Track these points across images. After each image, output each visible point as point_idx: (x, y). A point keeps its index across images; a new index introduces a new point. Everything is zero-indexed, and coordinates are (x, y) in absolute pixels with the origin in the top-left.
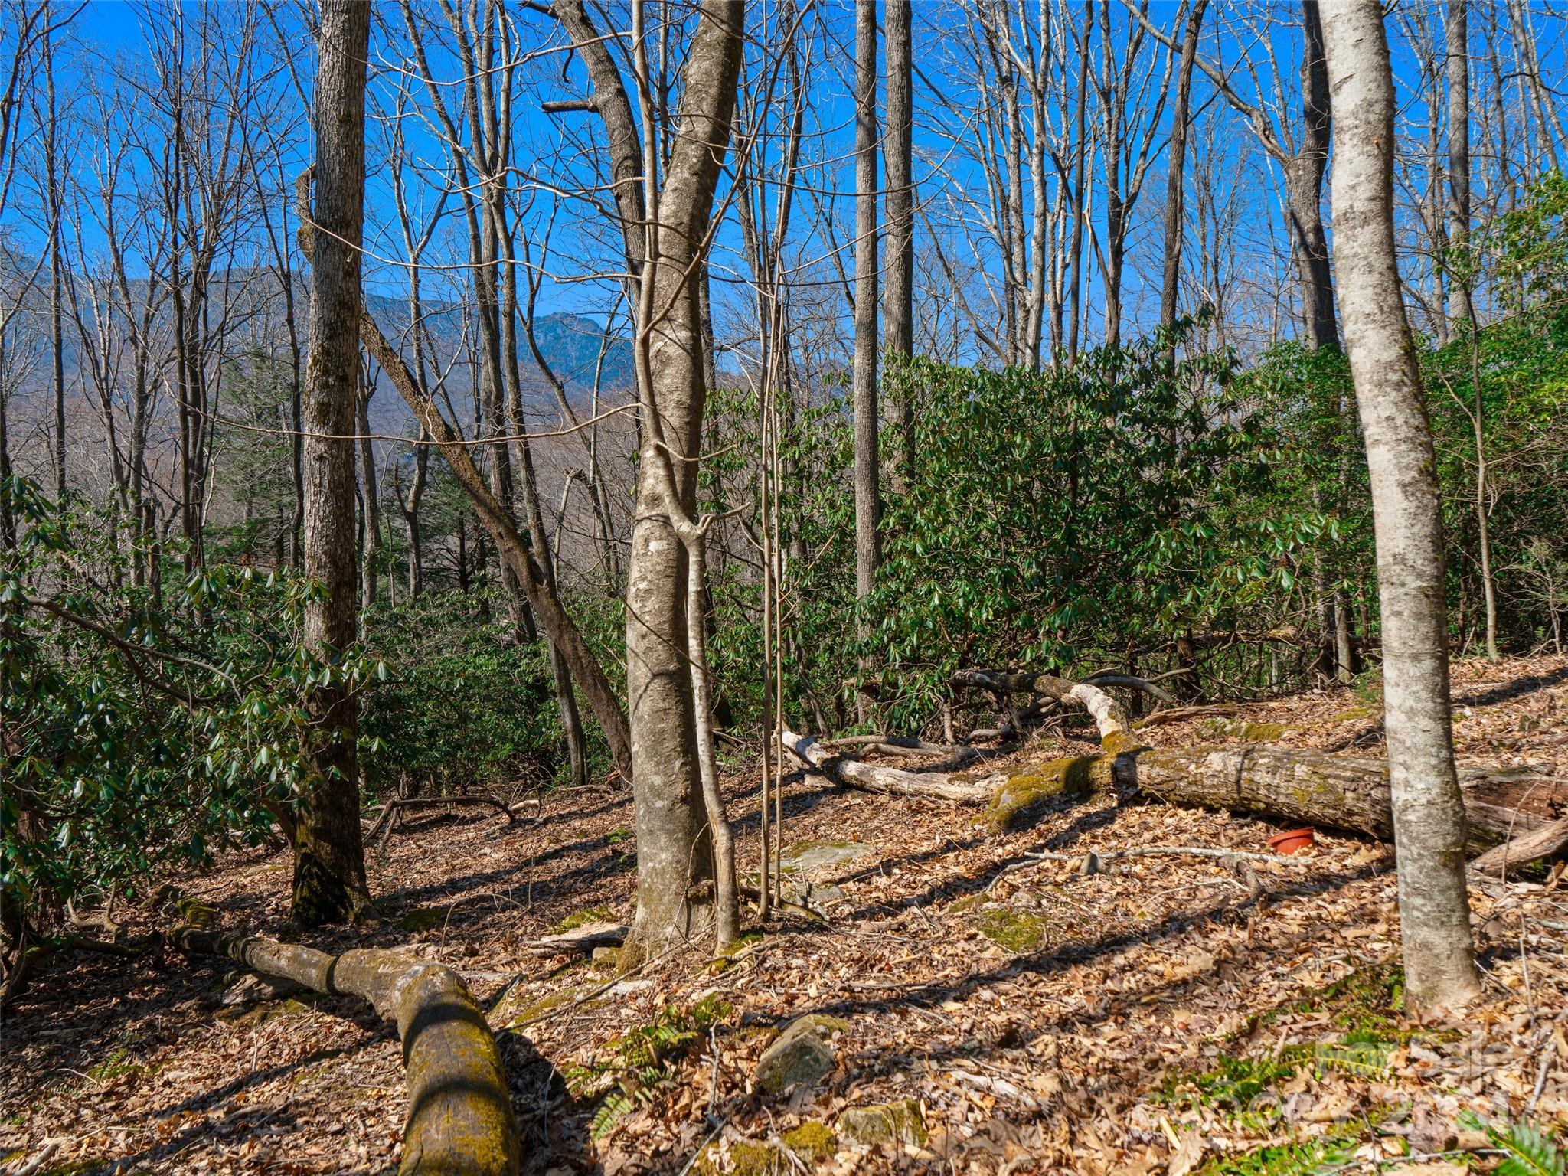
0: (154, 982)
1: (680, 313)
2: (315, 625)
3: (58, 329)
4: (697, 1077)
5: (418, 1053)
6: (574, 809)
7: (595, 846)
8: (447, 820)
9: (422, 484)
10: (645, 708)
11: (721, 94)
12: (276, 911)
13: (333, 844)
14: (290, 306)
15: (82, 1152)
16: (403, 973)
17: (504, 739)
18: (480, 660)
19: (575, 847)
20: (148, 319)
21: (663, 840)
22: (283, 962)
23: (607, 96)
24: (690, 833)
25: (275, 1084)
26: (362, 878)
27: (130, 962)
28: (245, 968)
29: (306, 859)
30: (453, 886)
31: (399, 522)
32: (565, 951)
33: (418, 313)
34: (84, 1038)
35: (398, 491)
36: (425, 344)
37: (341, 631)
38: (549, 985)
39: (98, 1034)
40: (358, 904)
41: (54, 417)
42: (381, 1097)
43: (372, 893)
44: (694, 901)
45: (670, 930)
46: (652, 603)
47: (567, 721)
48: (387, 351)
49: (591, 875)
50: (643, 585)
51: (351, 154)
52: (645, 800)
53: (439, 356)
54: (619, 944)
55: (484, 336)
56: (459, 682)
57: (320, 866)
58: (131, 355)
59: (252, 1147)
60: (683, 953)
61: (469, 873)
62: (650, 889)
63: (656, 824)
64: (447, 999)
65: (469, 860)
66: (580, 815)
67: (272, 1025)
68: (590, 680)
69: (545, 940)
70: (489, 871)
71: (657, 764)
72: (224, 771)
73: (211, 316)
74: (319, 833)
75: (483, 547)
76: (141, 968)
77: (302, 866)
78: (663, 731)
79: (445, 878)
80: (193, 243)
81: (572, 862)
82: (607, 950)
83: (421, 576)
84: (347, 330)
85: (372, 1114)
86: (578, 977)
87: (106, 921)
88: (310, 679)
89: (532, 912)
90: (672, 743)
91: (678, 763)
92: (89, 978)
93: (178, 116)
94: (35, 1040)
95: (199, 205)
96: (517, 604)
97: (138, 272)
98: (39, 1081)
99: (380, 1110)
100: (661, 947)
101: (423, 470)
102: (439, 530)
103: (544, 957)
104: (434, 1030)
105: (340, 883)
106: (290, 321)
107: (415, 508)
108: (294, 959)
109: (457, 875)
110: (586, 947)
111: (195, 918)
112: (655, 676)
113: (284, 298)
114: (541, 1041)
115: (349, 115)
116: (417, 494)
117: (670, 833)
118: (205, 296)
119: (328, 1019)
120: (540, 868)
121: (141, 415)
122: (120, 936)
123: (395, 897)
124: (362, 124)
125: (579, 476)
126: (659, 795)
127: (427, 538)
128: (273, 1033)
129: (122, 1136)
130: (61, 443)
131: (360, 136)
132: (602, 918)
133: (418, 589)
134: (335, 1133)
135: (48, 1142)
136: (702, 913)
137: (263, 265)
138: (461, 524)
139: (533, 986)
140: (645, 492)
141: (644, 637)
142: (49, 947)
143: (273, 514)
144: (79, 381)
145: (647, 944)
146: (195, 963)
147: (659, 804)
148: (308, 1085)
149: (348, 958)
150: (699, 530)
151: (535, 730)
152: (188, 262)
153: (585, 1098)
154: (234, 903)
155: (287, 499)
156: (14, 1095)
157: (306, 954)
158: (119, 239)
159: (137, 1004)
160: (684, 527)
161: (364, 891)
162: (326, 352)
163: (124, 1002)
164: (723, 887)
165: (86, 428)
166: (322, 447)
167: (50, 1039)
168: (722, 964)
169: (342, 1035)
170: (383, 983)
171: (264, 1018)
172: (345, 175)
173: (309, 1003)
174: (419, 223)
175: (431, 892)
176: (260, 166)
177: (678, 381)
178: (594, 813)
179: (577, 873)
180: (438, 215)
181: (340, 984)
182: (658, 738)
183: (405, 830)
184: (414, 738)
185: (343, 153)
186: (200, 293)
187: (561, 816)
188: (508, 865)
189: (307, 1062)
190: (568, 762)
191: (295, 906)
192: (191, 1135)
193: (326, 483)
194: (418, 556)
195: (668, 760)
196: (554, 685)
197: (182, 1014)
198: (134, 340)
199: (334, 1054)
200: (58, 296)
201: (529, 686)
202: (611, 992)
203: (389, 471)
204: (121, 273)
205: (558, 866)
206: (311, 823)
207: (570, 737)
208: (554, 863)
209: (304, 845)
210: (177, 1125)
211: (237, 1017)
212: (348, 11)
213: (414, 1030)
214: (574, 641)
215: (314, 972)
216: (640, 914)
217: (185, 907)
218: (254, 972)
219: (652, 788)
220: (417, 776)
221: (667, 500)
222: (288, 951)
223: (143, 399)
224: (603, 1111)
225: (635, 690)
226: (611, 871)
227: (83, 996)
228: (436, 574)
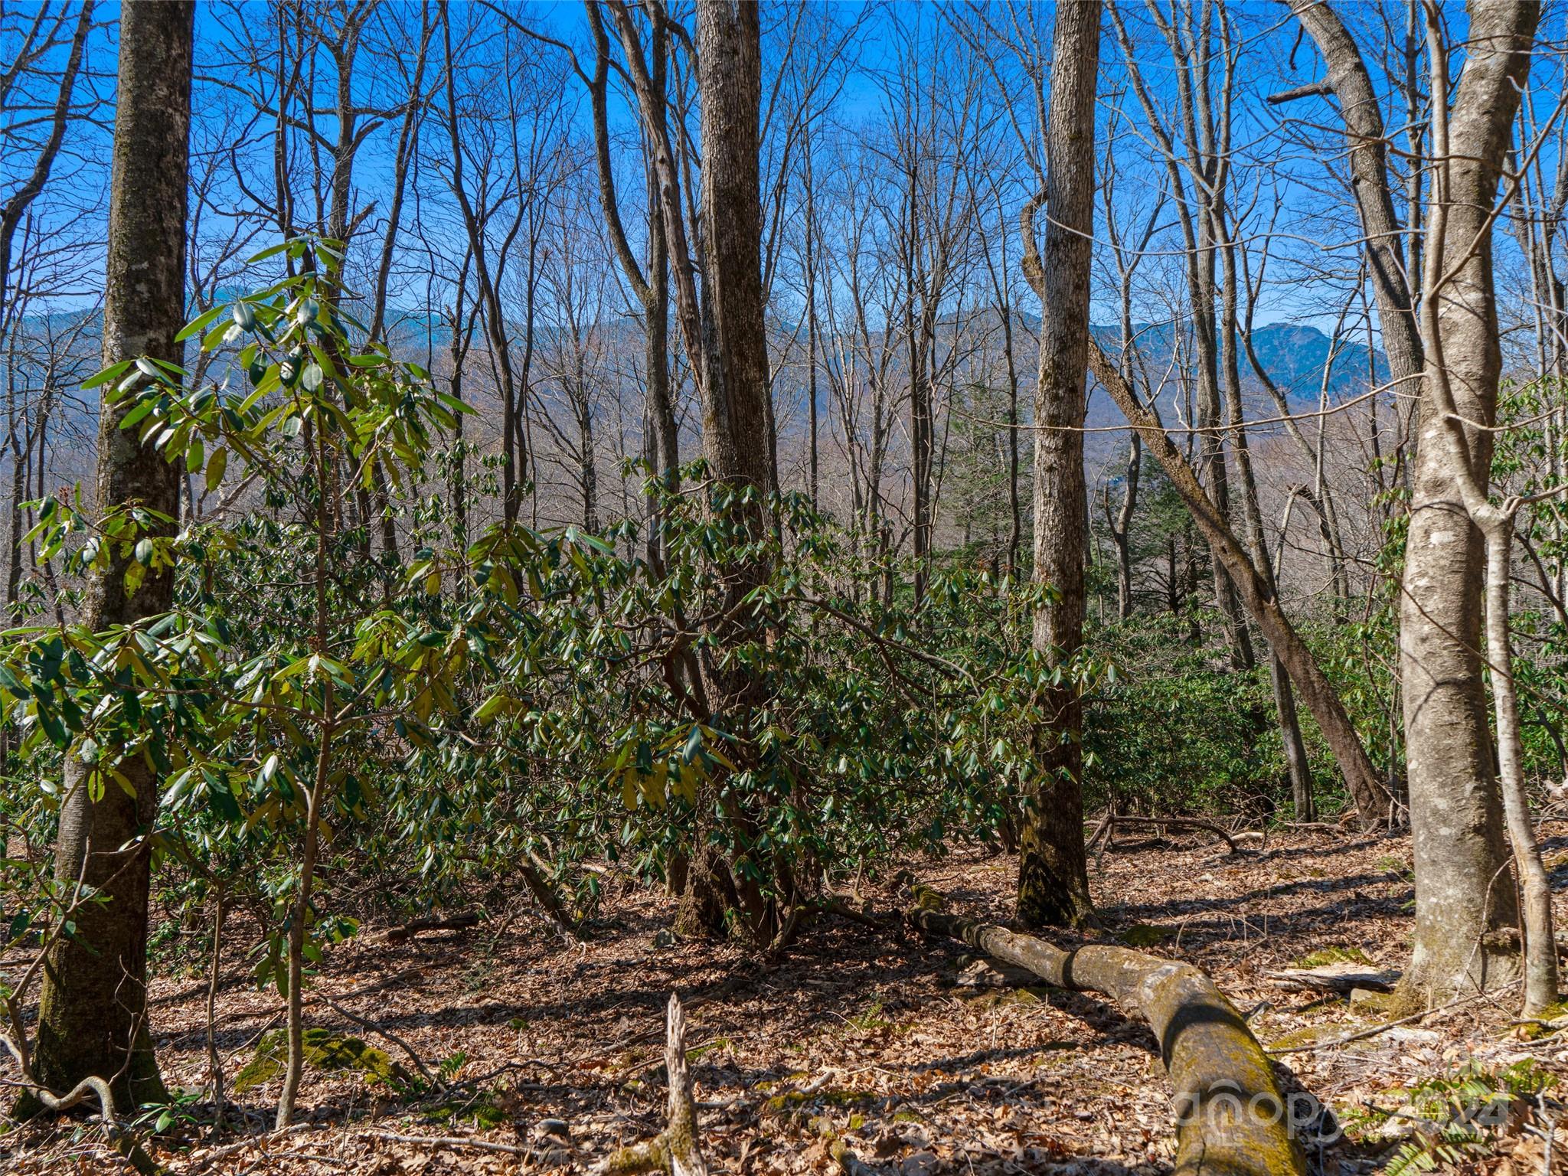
0: (897, 954)
1: (1469, 275)
2: (1042, 631)
3: (813, 378)
4: (1519, 1149)
5: (1185, 1048)
6: (1303, 846)
7: (1334, 887)
8: (1157, 845)
9: (1132, 505)
10: (1425, 720)
11: (1520, 15)
12: (999, 908)
13: (1058, 848)
14: (1009, 338)
15: (853, 1084)
16: (1152, 971)
17: (1218, 767)
18: (1191, 685)
19: (1310, 885)
20: (884, 364)
21: (1450, 873)
22: (1018, 951)
23: (1342, 74)
24: (1486, 871)
25: (1015, 1063)
26: (1085, 885)
27: (876, 932)
28: (978, 952)
29: (1031, 859)
30: (1174, 908)
31: (1108, 544)
32: (1316, 988)
33: (1129, 334)
34: (842, 992)
35: (1109, 513)
36: (1136, 364)
37: (1069, 639)
38: (1299, 1019)
39: (852, 991)
40: (1081, 911)
41: (809, 456)
42: (1126, 1095)
43: (1095, 902)
44: (1490, 950)
45: (1459, 979)
46: (1433, 604)
47: (1291, 754)
48: (1106, 367)
49: (1332, 916)
50: (1423, 582)
51: (1081, 169)
52: (1426, 825)
53: (1150, 374)
54: (1384, 990)
55: (1199, 349)
56: (1174, 704)
57: (1046, 869)
58: (870, 397)
59: (1005, 1113)
60: (1478, 1007)
61: (1191, 897)
62: (1432, 928)
63: (1441, 854)
64: (1208, 1001)
65: (1189, 884)
66: (1311, 853)
67: (1006, 1010)
68: (1323, 707)
69: (1289, 972)
70: (1212, 898)
71: (1442, 785)
72: (961, 764)
73: (938, 355)
74: (1045, 835)
75: (1194, 569)
76: (885, 940)
77: (1027, 866)
78: (1450, 748)
79: (1166, 899)
80: (923, 290)
81: (1308, 901)
82: (1369, 994)
83: (1130, 599)
84: (1076, 342)
85: (1120, 1109)
86: (1334, 1017)
87: (855, 893)
88: (1042, 678)
89: (1265, 946)
90: (1462, 763)
91: (1469, 787)
92: (843, 942)
93: (914, 175)
94: (804, 987)
95: (928, 255)
96: (1232, 628)
97: (876, 320)
98: (808, 1021)
99: (1126, 1107)
100: (1448, 997)
101: (1134, 491)
102: (1149, 552)
103: (1289, 991)
104: (1201, 1029)
105: (1063, 886)
106: (1008, 352)
107: (1125, 530)
108: (1028, 948)
109: (1178, 897)
110: (1342, 988)
111: (927, 901)
112: (1438, 685)
113: (1002, 333)
114: (1303, 1073)
115: (1080, 132)
116: (1128, 515)
117: (1460, 867)
118: (933, 337)
119: (1060, 1014)
120: (1271, 902)
121: (878, 450)
122: (867, 908)
123: (1115, 911)
124: (1092, 139)
125: (1304, 492)
126: (1445, 821)
127: (1136, 561)
128: (1006, 1017)
129: (884, 1079)
130: (814, 477)
131: (1090, 152)
132: (1356, 961)
133: (1128, 611)
134: (1084, 1119)
135: (826, 1069)
136: (1502, 966)
137: (982, 305)
138: (1171, 545)
139: (1280, 1017)
140: (1424, 478)
141: (1424, 640)
142: (811, 905)
143: (990, 538)
144: (831, 424)
145: (1429, 991)
146: (931, 943)
147: (1444, 831)
148: (1050, 1068)
149: (1086, 953)
150: (1503, 514)
151: (1253, 760)
152: (919, 308)
153: (1366, 1141)
154: (960, 895)
155: (1002, 523)
156: (791, 1028)
157: (1040, 946)
158: (861, 296)
159: (883, 970)
160: (1482, 511)
161: (1087, 900)
162: (1056, 366)
163: (872, 966)
164: (1535, 937)
165: (834, 464)
166: (1052, 458)
167: (815, 987)
168: (1535, 1028)
169: (1074, 1031)
170: (1129, 980)
171: (997, 1002)
172: (1075, 190)
173: (1041, 995)
174: (1129, 246)
175: (1151, 910)
176: (982, 209)
177: (1467, 350)
178: (1328, 854)
179: (1314, 913)
180: (1149, 234)
181: (1078, 976)
182: (1443, 758)
183: (1115, 849)
184: (1126, 757)
185: (1073, 168)
186: (929, 334)
187: (1289, 852)
188: (1233, 895)
189: (1046, 1048)
190: (1291, 798)
191: (1020, 903)
192: (945, 1091)
193: (1055, 493)
194: (1128, 577)
195: (1456, 782)
196: (1277, 714)
197: (923, 986)
198: (872, 383)
199: (1071, 1046)
200: (813, 349)
201: (1245, 715)
202: (1385, 1036)
203: (1100, 492)
204: (863, 324)
205: (1292, 904)
206: (1037, 824)
207: (1294, 772)
208: (1286, 898)
209: (1030, 845)
210: (930, 1081)
211: (972, 997)
212: (1079, 31)
213: (1175, 1028)
214: (1305, 663)
215: (1048, 964)
216: (1419, 955)
217: (919, 892)
218: (987, 957)
219: (1435, 812)
220: (1125, 799)
221: (1459, 481)
222: (1022, 940)
223: (880, 434)
224: (1396, 1160)
225: (1412, 700)
226: (1355, 915)
227: (838, 955)
228: (1143, 598)
